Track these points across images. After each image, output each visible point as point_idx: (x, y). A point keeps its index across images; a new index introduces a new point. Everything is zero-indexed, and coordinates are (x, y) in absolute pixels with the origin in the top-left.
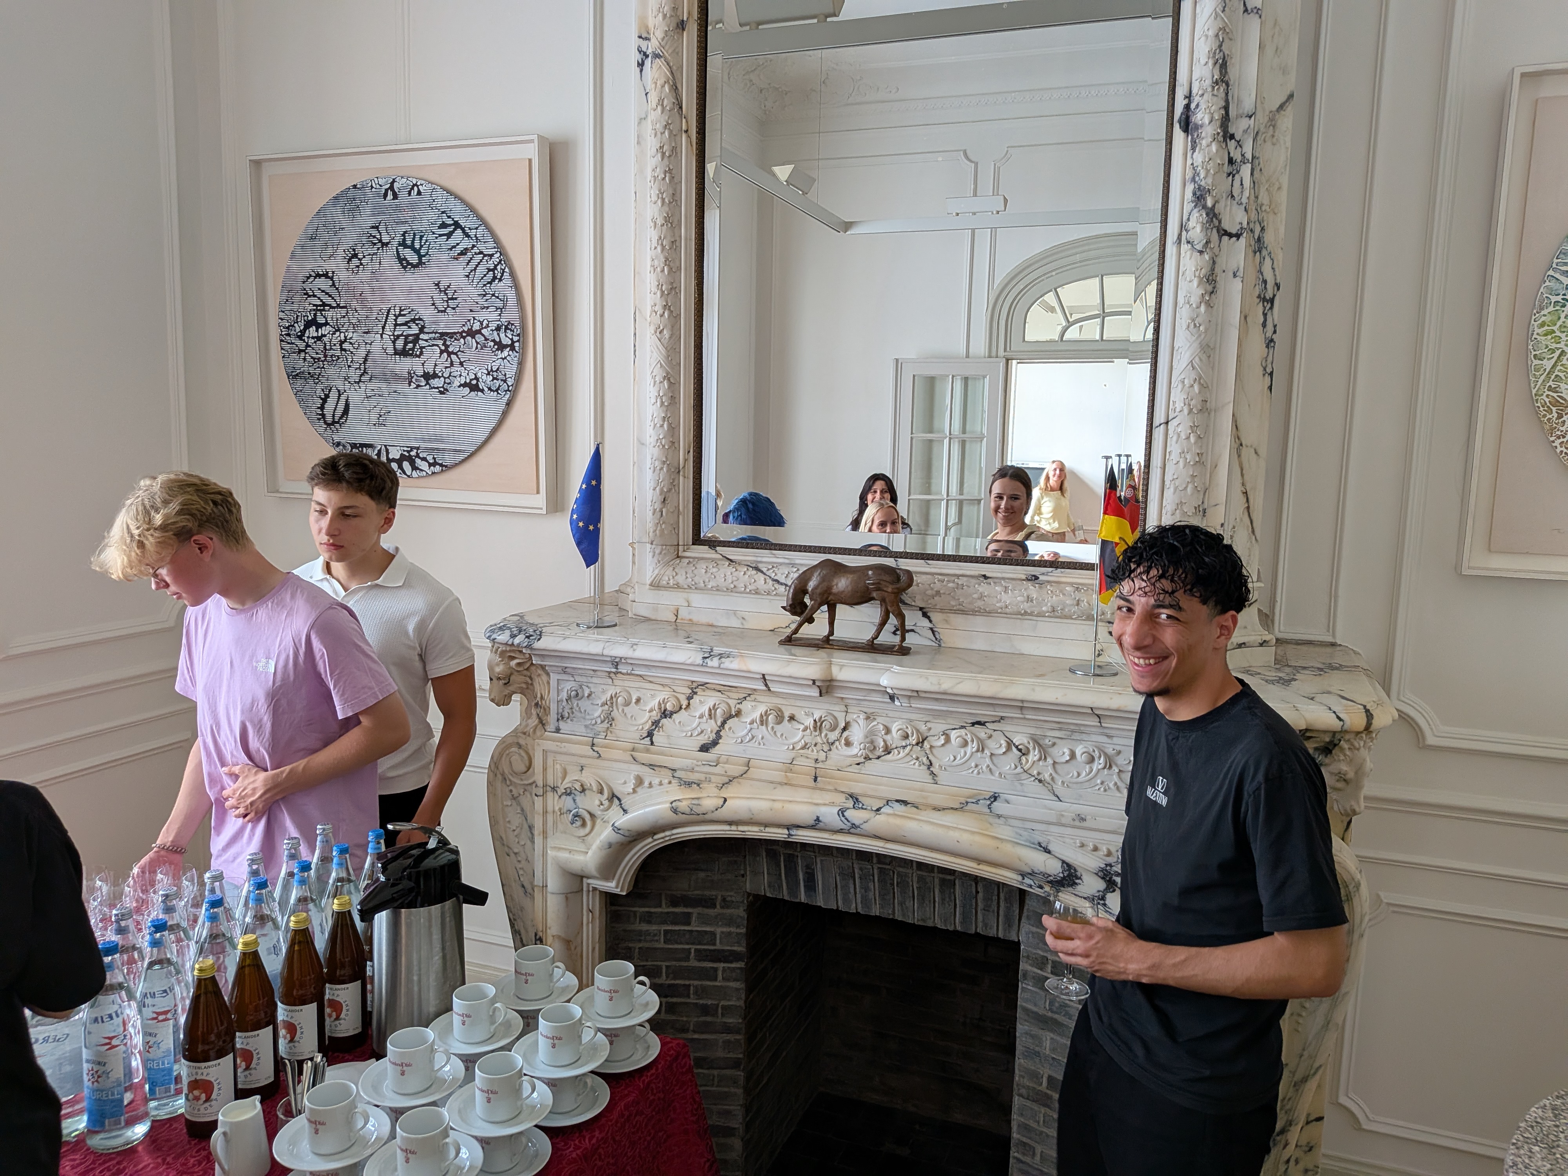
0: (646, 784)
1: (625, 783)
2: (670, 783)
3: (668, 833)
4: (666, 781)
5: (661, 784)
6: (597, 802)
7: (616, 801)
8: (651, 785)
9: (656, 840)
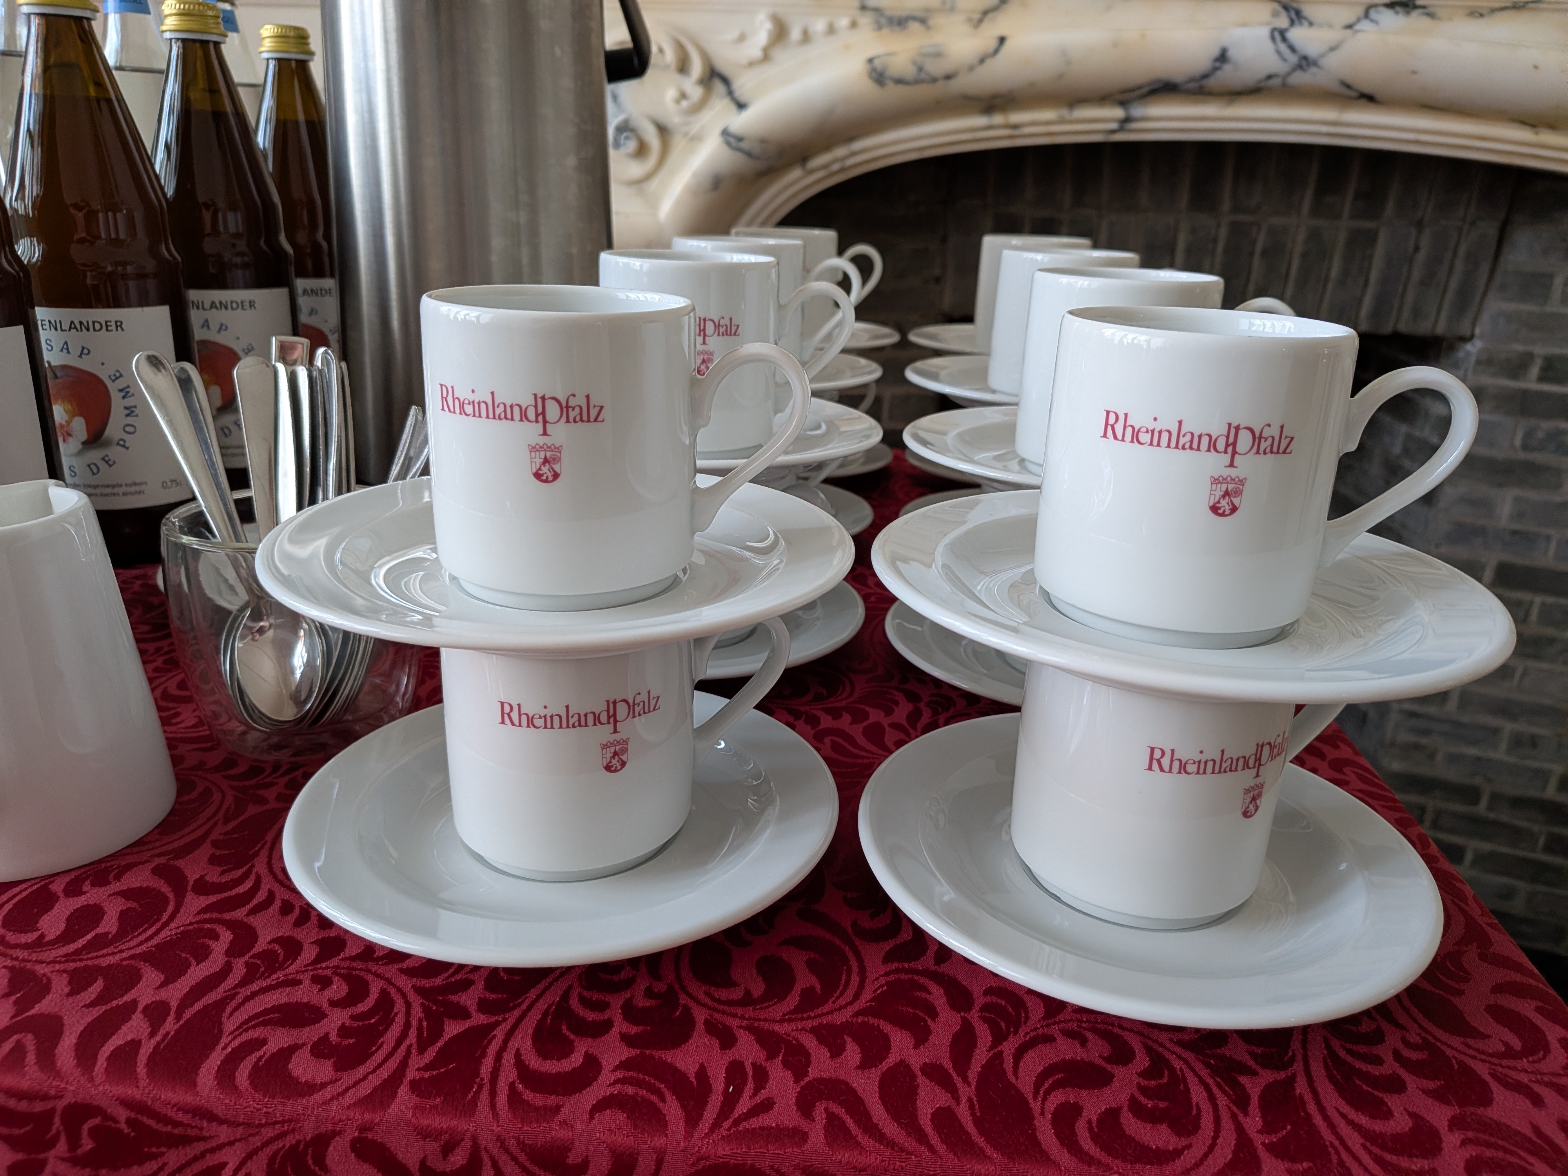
0: (795, 34)
1: (742, 38)
2: (854, 25)
3: (840, 152)
4: (844, 22)
5: (831, 30)
6: (671, 94)
7: (719, 87)
8: (806, 37)
9: (812, 171)
